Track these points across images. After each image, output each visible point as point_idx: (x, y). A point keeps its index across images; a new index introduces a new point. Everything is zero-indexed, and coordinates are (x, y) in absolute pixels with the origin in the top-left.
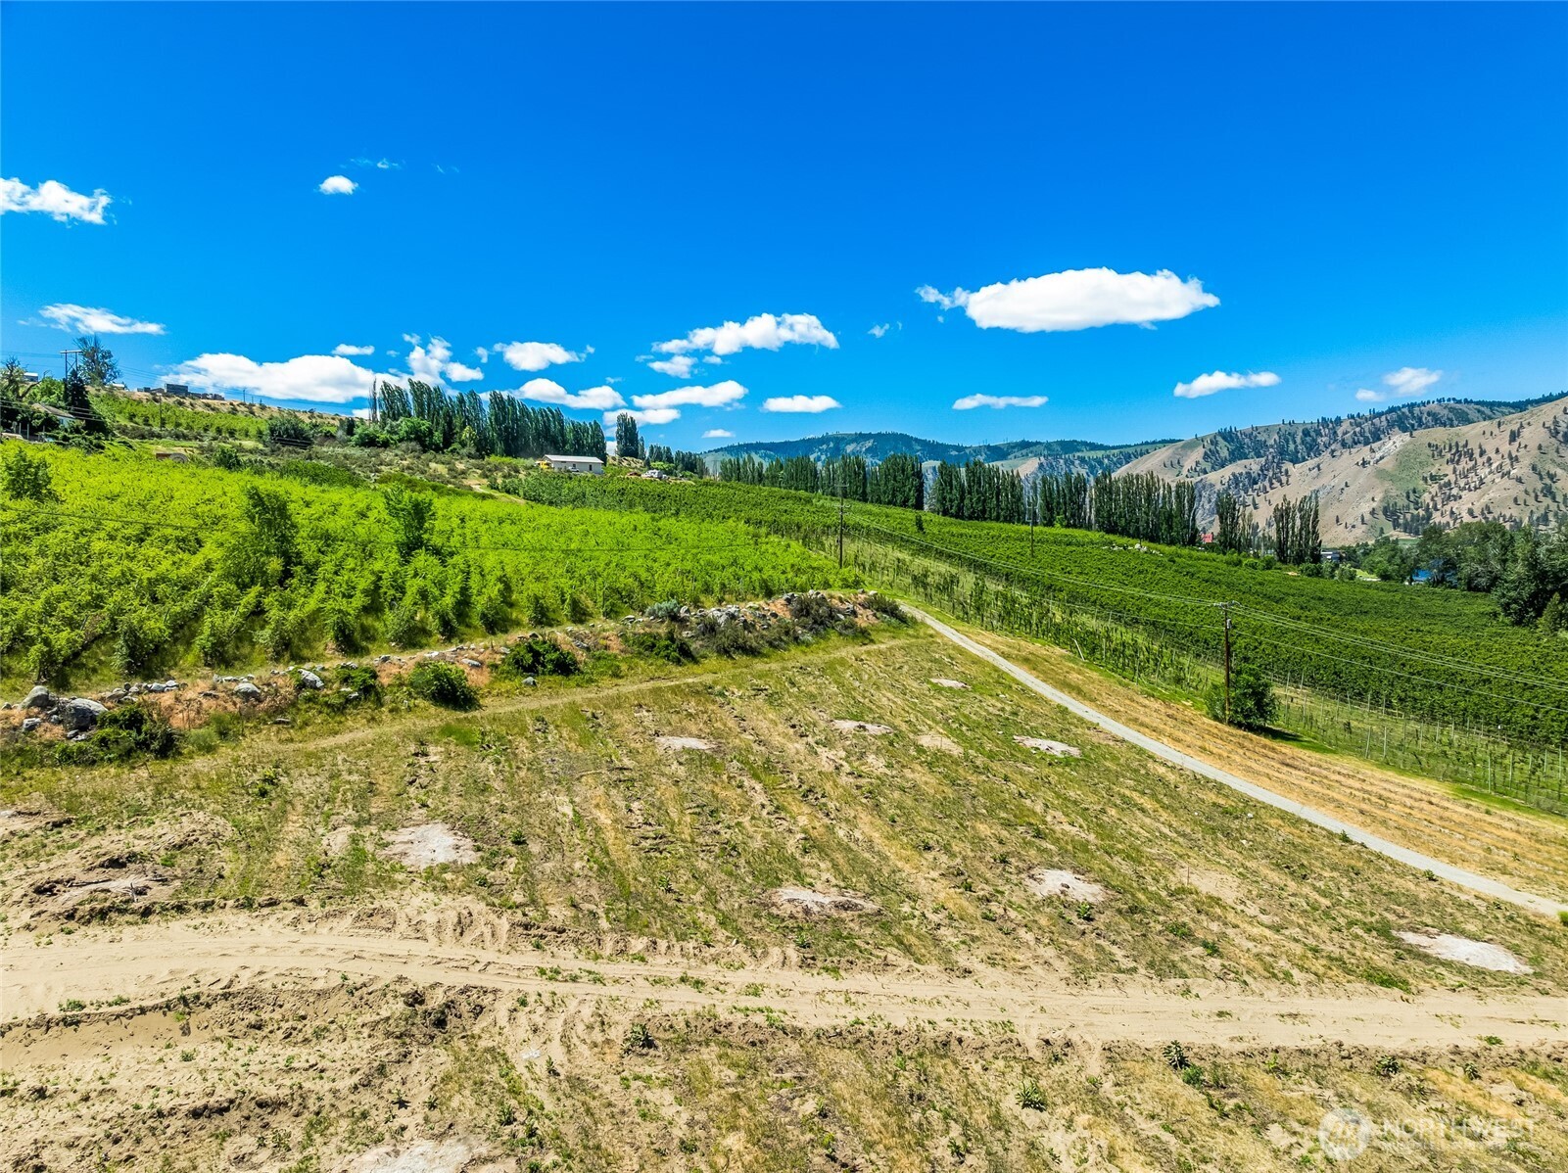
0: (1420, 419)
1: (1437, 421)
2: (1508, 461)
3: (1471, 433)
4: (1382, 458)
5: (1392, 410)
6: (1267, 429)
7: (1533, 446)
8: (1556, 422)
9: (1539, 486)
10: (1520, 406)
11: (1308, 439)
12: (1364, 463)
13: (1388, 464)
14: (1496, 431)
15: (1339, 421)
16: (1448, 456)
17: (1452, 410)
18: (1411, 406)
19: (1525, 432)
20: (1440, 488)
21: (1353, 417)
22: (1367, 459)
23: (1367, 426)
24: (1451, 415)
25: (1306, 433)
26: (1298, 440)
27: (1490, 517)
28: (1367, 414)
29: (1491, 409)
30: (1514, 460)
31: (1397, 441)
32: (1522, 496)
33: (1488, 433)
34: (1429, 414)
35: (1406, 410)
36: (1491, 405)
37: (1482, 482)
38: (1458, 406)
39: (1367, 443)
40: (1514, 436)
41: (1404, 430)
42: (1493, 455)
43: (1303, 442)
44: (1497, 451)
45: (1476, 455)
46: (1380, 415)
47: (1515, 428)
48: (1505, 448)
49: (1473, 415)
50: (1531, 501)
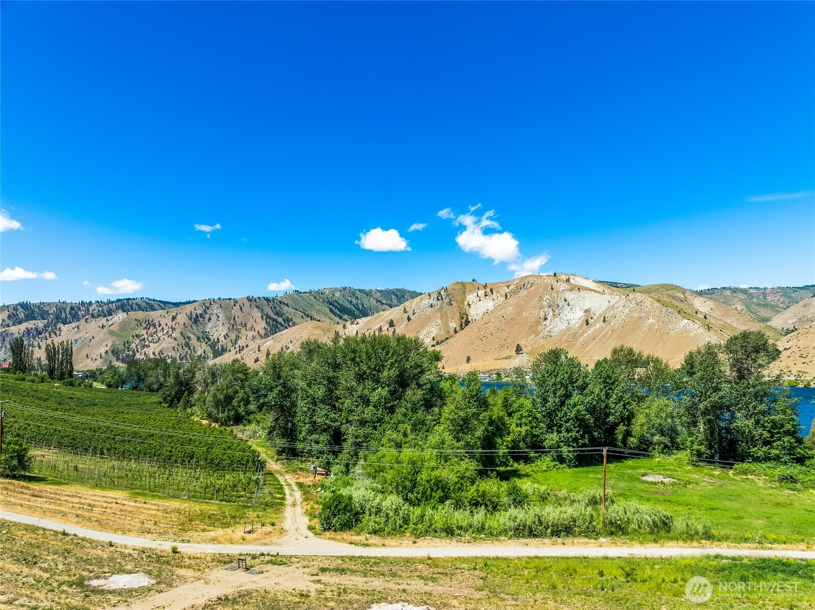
0: (132, 306)
1: (140, 308)
2: (171, 330)
3: (155, 315)
4: (112, 324)
5: (119, 300)
6: (49, 304)
7: (181, 323)
8: (191, 313)
9: (184, 342)
10: (177, 305)
11: (73, 312)
12: (103, 327)
13: (115, 328)
14: (166, 315)
15: (90, 303)
16: (144, 325)
17: (147, 303)
18: (128, 300)
19: (179, 317)
20: (140, 341)
21: (98, 302)
22: (105, 324)
23: (105, 307)
24: (146, 306)
25: (72, 308)
26: (68, 312)
27: (162, 356)
28: (106, 301)
29: (164, 305)
30: (173, 329)
31: (120, 316)
32: (176, 347)
33: (162, 316)
34: (136, 304)
35: (125, 301)
36: (165, 303)
37: (159, 339)
38: (150, 302)
39: (105, 316)
40: (174, 318)
41: (124, 311)
42: (164, 327)
43: (70, 313)
44: (166, 325)
45: (157, 326)
46: (112, 302)
47: (175, 314)
48: (170, 323)
49: (156, 307)
50: (180, 349)
